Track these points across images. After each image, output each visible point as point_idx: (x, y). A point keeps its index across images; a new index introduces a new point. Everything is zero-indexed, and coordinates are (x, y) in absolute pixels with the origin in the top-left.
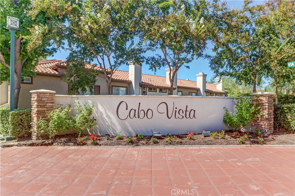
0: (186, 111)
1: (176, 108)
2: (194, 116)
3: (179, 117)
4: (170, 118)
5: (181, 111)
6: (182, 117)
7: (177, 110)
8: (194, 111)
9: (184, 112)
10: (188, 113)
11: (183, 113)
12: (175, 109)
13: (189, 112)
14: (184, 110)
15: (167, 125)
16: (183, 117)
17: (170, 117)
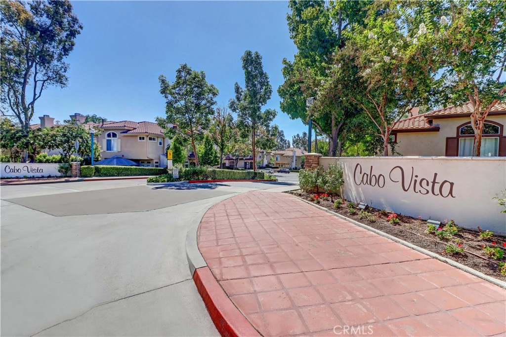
0: (434, 182)
1: (416, 176)
2: (451, 192)
3: (420, 191)
4: (406, 191)
5: (424, 183)
6: (426, 192)
7: (418, 180)
8: (452, 184)
9: (431, 184)
10: (437, 187)
11: (428, 184)
12: (414, 178)
13: (440, 185)
14: (431, 180)
15: (402, 200)
16: (428, 192)
17: (406, 189)
